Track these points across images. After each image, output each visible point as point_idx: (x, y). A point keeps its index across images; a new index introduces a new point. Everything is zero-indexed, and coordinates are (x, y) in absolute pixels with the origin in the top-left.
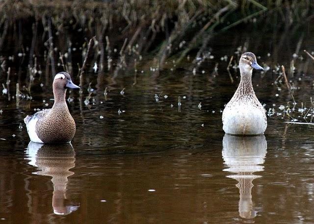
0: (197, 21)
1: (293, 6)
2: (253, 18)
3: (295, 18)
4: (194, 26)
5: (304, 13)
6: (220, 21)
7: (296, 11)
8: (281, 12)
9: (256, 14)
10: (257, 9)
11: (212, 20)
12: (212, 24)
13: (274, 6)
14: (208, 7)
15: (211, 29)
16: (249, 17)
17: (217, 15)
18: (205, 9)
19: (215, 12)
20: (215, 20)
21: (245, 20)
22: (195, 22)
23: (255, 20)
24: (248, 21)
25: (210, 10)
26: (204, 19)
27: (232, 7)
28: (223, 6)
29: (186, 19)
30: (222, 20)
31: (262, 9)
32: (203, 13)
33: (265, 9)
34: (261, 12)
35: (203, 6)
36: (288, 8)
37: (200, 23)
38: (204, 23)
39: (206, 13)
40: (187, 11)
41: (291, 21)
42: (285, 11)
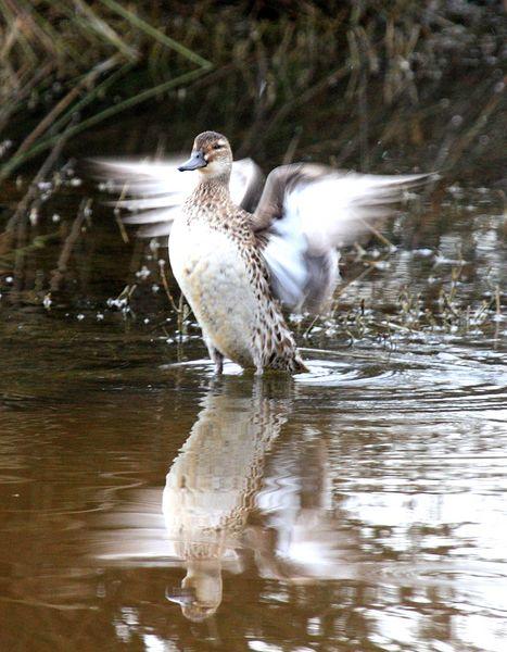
0: (41, 92)
1: (276, 60)
2: (177, 88)
3: (280, 90)
4: (31, 104)
5: (304, 77)
6: (96, 93)
7: (283, 75)
8: (247, 75)
9: (185, 78)
10: (188, 66)
11: (75, 91)
12: (77, 99)
13: (228, 60)
14: (69, 58)
15: (75, 112)
16: (171, 83)
17: (90, 78)
18: (59, 63)
19: (84, 70)
20: (85, 90)
21: (158, 90)
22: (34, 95)
23: (182, 93)
24: (166, 95)
25: (72, 66)
26: (57, 88)
27: (125, 58)
28: (103, 57)
29: (11, 87)
30: (101, 92)
31: (199, 67)
32: (54, 72)
33: (207, 65)
34: (195, 73)
35: (54, 57)
36: (262, 64)
37: (48, 97)
38: (58, 97)
39: (60, 74)
40: (16, 67)
41: (272, 97)
42: (255, 72)
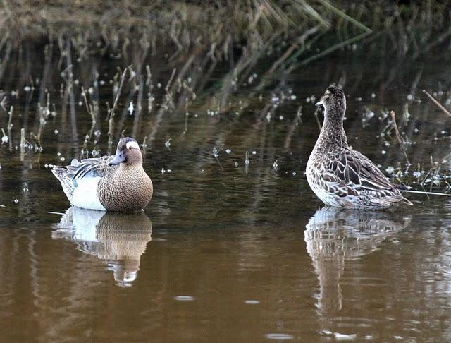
0: (275, 46)
1: (409, 28)
2: (352, 44)
3: (411, 45)
4: (269, 53)
5: (424, 38)
6: (306, 47)
7: (413, 35)
8: (393, 37)
9: (357, 38)
10: (359, 31)
11: (295, 46)
12: (295, 51)
13: (382, 28)
14: (291, 27)
15: (294, 58)
16: (347, 42)
17: (303, 38)
18: (285, 30)
19: (299, 34)
20: (300, 45)
21: (341, 45)
22: (271, 48)
23: (355, 47)
24: (346, 47)
25: (292, 31)
26: (284, 43)
27: (323, 27)
28: (311, 26)
29: (258, 44)
30: (309, 47)
31: (365, 32)
32: (283, 34)
33: (369, 31)
34: (363, 36)
35: (283, 26)
36: (401, 30)
37: (279, 49)
38: (284, 50)
39: (286, 36)
40: (261, 32)
41: (406, 48)
42: (397, 34)
